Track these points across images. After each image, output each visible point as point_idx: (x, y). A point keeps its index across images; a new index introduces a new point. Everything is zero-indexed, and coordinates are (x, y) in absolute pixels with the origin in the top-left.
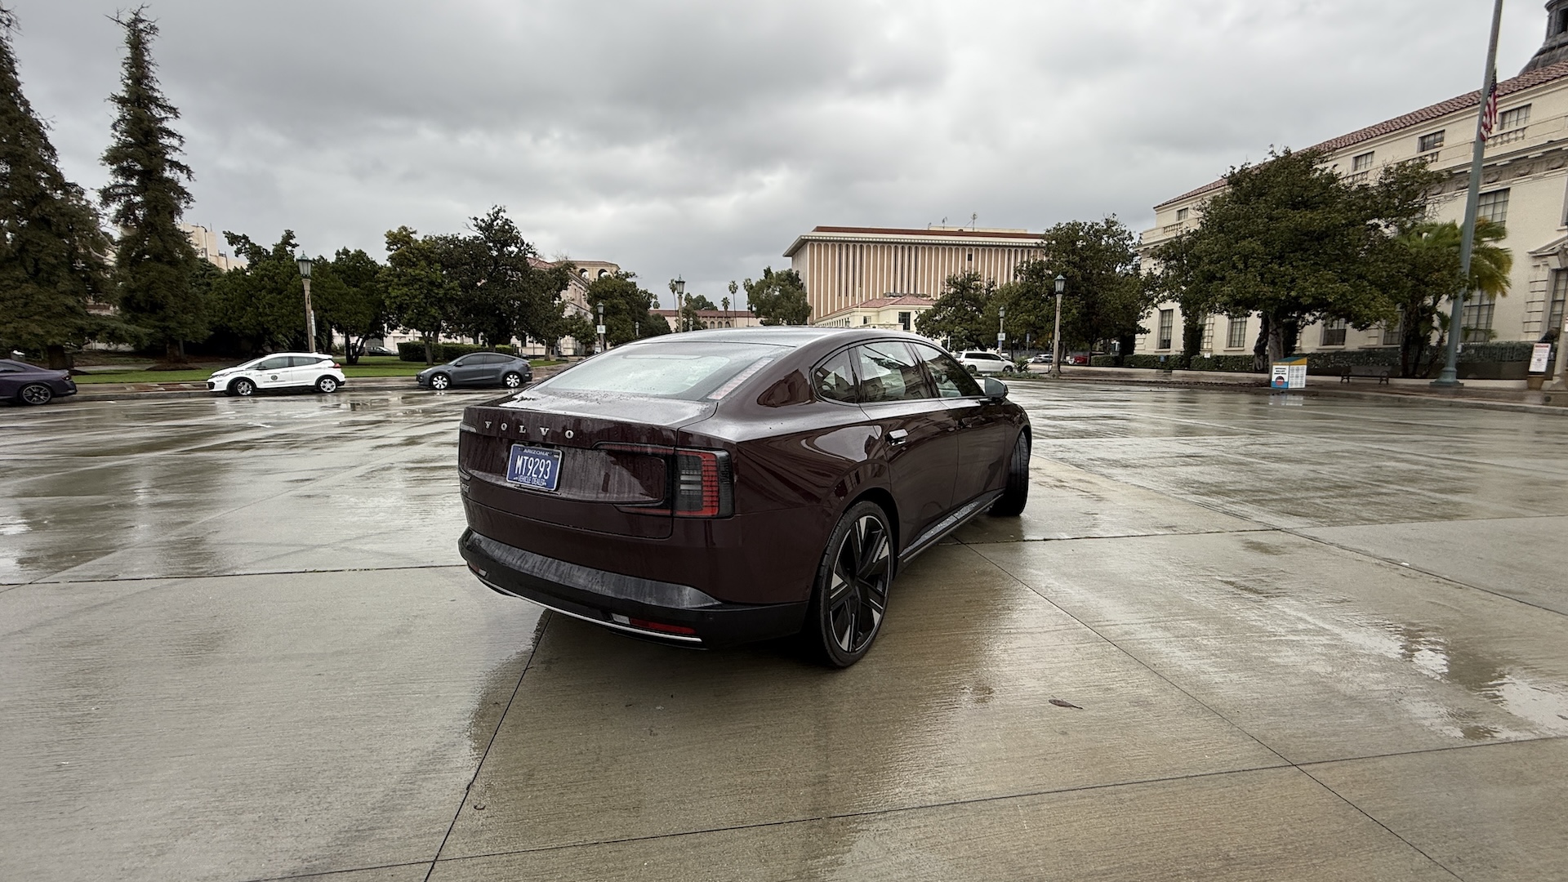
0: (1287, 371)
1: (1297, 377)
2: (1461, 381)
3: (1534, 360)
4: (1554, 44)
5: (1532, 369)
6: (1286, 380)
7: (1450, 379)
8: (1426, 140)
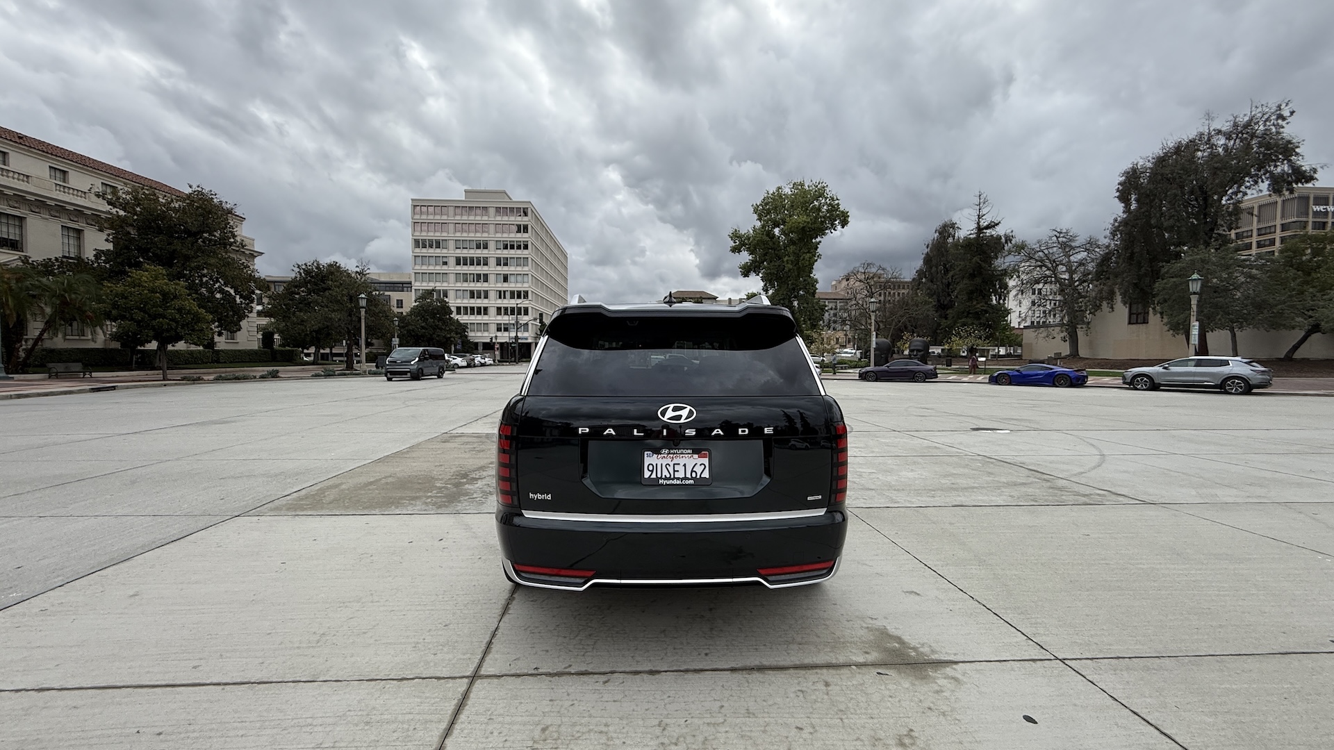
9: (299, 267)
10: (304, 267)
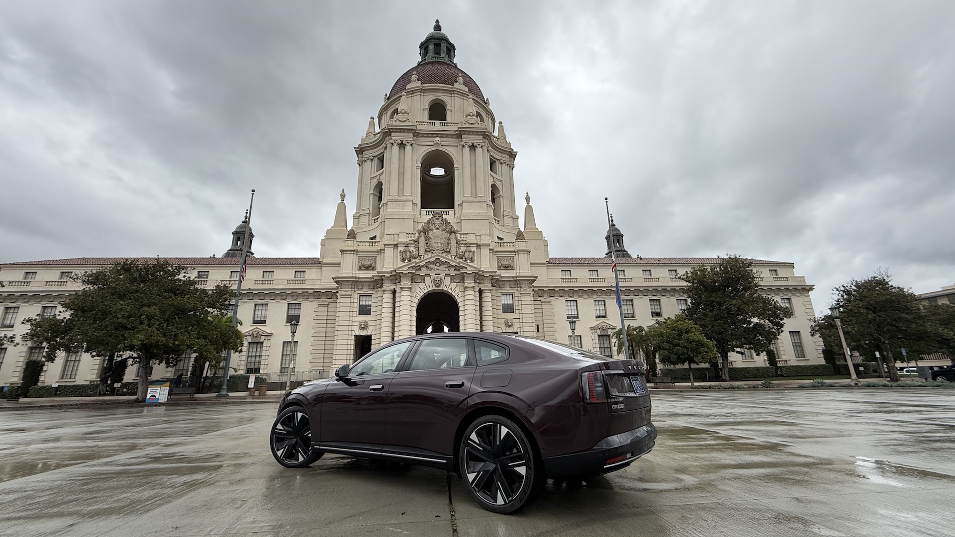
0: (158, 391)
1: (163, 395)
2: (228, 393)
3: (250, 382)
4: (235, 248)
5: (249, 387)
6: (157, 397)
7: (224, 393)
8: (200, 273)
9: (837, 289)
10: (842, 289)
